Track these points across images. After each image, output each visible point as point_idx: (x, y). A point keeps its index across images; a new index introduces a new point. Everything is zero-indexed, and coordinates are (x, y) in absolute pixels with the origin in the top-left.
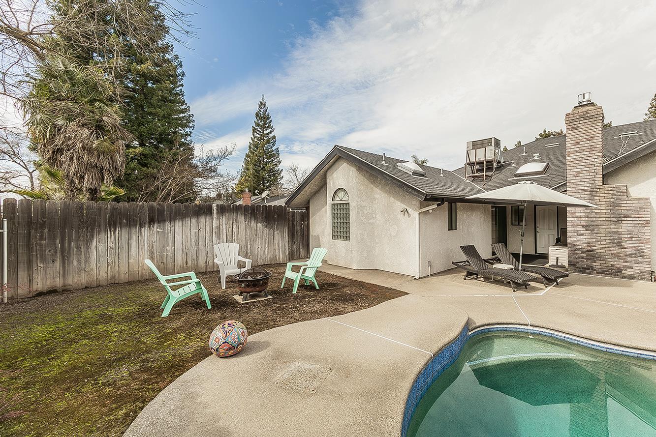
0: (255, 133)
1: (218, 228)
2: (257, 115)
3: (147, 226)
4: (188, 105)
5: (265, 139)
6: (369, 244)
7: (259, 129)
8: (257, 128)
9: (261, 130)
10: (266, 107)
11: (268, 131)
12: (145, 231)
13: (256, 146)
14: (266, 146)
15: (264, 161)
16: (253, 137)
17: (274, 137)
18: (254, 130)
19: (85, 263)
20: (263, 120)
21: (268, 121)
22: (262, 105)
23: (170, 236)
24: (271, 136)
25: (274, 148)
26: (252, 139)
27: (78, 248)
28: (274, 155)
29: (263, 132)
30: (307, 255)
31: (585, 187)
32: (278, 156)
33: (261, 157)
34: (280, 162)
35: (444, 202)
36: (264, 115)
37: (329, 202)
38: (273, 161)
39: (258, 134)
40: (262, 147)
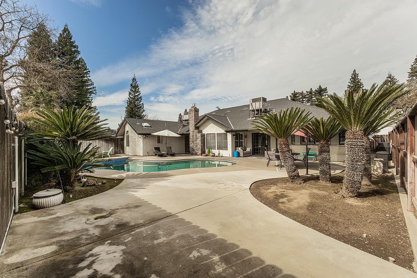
0: (130, 95)
2: (131, 85)
4: (93, 82)
5: (136, 98)
6: (134, 147)
7: (132, 93)
8: (131, 92)
10: (136, 81)
11: (137, 94)
13: (131, 102)
14: (136, 102)
15: (135, 110)
16: (129, 97)
17: (141, 97)
18: (130, 94)
20: (135, 87)
21: (137, 89)
22: (134, 79)
24: (139, 96)
25: (141, 103)
26: (129, 99)
28: (141, 107)
29: (135, 95)
30: (123, 153)
31: (192, 130)
32: (143, 107)
33: (133, 108)
34: (144, 111)
35: (146, 135)
36: (135, 85)
37: (126, 135)
38: (140, 110)
39: (132, 96)
40: (134, 103)
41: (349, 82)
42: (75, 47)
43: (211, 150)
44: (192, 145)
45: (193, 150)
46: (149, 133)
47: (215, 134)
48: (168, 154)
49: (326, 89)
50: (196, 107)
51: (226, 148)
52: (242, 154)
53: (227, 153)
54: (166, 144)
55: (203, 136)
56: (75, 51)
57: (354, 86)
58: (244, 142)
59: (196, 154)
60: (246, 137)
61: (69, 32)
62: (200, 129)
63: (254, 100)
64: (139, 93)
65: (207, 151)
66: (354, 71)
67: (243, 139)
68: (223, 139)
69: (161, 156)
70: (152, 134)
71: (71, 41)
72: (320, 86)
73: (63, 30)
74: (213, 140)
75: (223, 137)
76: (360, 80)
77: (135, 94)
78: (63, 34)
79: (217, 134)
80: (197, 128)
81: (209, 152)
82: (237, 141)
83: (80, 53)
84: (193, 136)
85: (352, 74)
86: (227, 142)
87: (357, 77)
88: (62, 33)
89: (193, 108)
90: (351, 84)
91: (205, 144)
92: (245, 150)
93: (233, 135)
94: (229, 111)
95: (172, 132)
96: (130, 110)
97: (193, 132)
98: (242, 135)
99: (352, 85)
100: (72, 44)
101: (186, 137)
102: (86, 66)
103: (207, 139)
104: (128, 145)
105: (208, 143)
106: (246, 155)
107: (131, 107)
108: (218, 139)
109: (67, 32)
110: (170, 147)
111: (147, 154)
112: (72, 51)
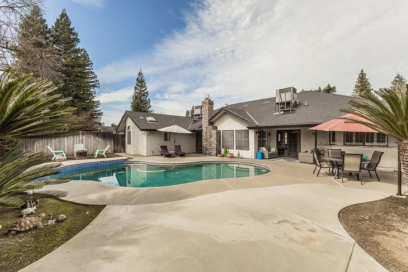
0: (136, 90)
1: (82, 140)
2: (137, 79)
3: (54, 139)
5: (142, 93)
6: (137, 145)
7: (138, 88)
9: (139, 88)
10: (143, 75)
12: (53, 140)
13: (136, 97)
14: (142, 97)
15: (141, 106)
16: (135, 92)
17: (147, 92)
18: (136, 88)
19: (33, 150)
20: (141, 82)
21: (144, 83)
22: (140, 74)
23: (63, 142)
24: (145, 91)
25: (147, 98)
26: (135, 94)
27: (30, 145)
28: (147, 103)
29: (141, 90)
30: (125, 151)
31: (205, 126)
32: (150, 103)
33: (138, 103)
34: (150, 106)
35: (151, 131)
36: (141, 80)
37: (127, 131)
38: (146, 106)
39: (138, 90)
40: (140, 98)
41: (356, 82)
42: (74, 34)
43: (228, 150)
44: (205, 143)
45: (207, 150)
46: (154, 129)
47: (233, 131)
48: (176, 154)
49: (334, 88)
50: (210, 99)
51: (247, 148)
52: (267, 156)
53: (249, 154)
54: (175, 141)
55: (218, 133)
56: (74, 39)
57: (361, 86)
58: (268, 141)
59: (210, 154)
60: (269, 134)
61: (67, 18)
62: (215, 125)
63: (282, 91)
64: (145, 88)
65: (223, 151)
66: (362, 71)
67: (267, 137)
68: (243, 137)
69: (169, 156)
70: (158, 130)
71: (70, 27)
72: (329, 85)
73: (61, 15)
74: (230, 138)
75: (243, 135)
76: (368, 79)
77: (141, 88)
78: (61, 20)
79: (236, 130)
80: (211, 123)
81: (226, 152)
82: (260, 139)
83: (79, 41)
84: (206, 132)
85: (360, 74)
86: (248, 141)
87: (365, 77)
88: (59, 18)
89: (206, 100)
90: (358, 84)
91: (220, 142)
92: (269, 150)
93: (256, 133)
94: (247, 105)
95: (181, 128)
96: (136, 106)
97: (207, 128)
98: (265, 132)
99: (360, 85)
100: (70, 31)
101: (197, 135)
102: (89, 58)
103: (224, 136)
104: (129, 143)
105: (224, 142)
106: (272, 156)
107: (136, 103)
108: (237, 137)
109: (65, 18)
110: (180, 146)
111: (151, 154)
112: (71, 38)
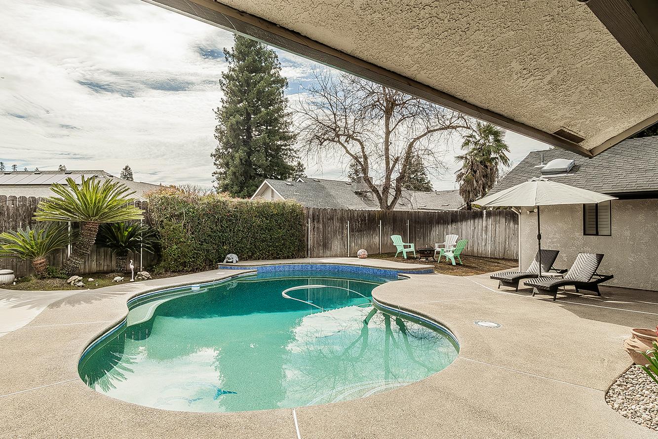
1: (486, 227)
